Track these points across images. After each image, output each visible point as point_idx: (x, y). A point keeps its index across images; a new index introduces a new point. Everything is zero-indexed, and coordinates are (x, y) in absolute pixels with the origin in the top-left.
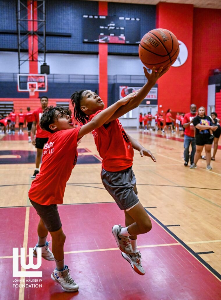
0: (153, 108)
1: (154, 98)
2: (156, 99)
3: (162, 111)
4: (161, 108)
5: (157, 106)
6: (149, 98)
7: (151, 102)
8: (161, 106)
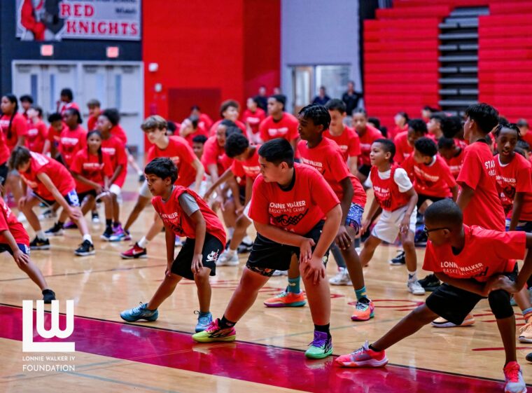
0: (125, 72)
1: (129, 37)
2: (137, 37)
3: (158, 87)
4: (153, 73)
5: (142, 64)
6: (113, 36)
7: (120, 52)
8: (153, 67)
